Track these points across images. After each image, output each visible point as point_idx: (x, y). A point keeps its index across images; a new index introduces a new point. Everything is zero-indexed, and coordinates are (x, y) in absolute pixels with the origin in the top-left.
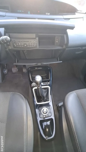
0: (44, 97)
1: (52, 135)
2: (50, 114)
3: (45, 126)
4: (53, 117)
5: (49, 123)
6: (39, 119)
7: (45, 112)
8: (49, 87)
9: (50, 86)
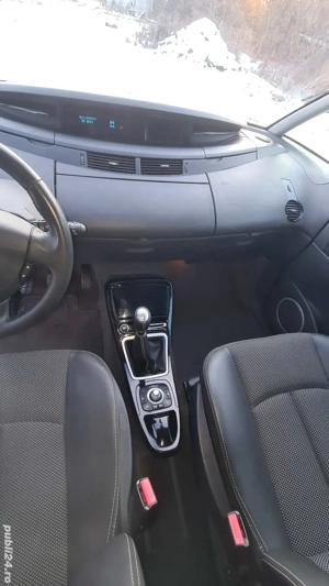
0: (152, 362)
1: (171, 444)
2: (168, 402)
3: (157, 431)
4: (175, 407)
5: (165, 420)
6: (142, 414)
7: (155, 398)
8: (164, 335)
9: (167, 333)
